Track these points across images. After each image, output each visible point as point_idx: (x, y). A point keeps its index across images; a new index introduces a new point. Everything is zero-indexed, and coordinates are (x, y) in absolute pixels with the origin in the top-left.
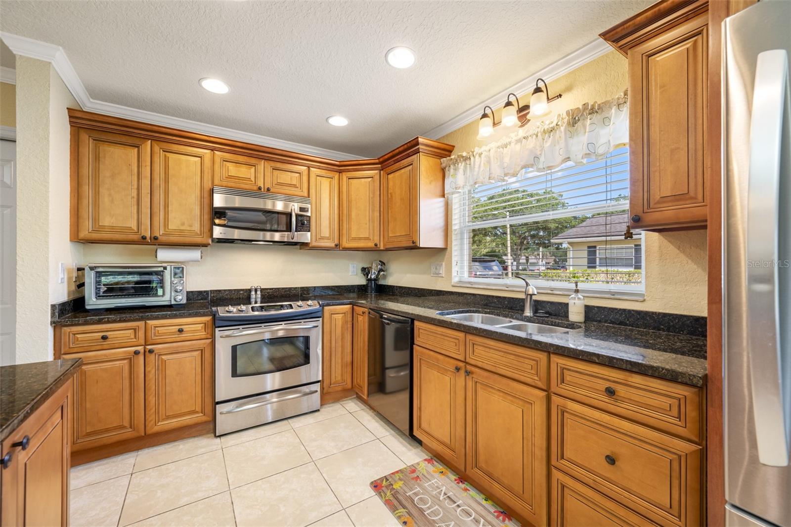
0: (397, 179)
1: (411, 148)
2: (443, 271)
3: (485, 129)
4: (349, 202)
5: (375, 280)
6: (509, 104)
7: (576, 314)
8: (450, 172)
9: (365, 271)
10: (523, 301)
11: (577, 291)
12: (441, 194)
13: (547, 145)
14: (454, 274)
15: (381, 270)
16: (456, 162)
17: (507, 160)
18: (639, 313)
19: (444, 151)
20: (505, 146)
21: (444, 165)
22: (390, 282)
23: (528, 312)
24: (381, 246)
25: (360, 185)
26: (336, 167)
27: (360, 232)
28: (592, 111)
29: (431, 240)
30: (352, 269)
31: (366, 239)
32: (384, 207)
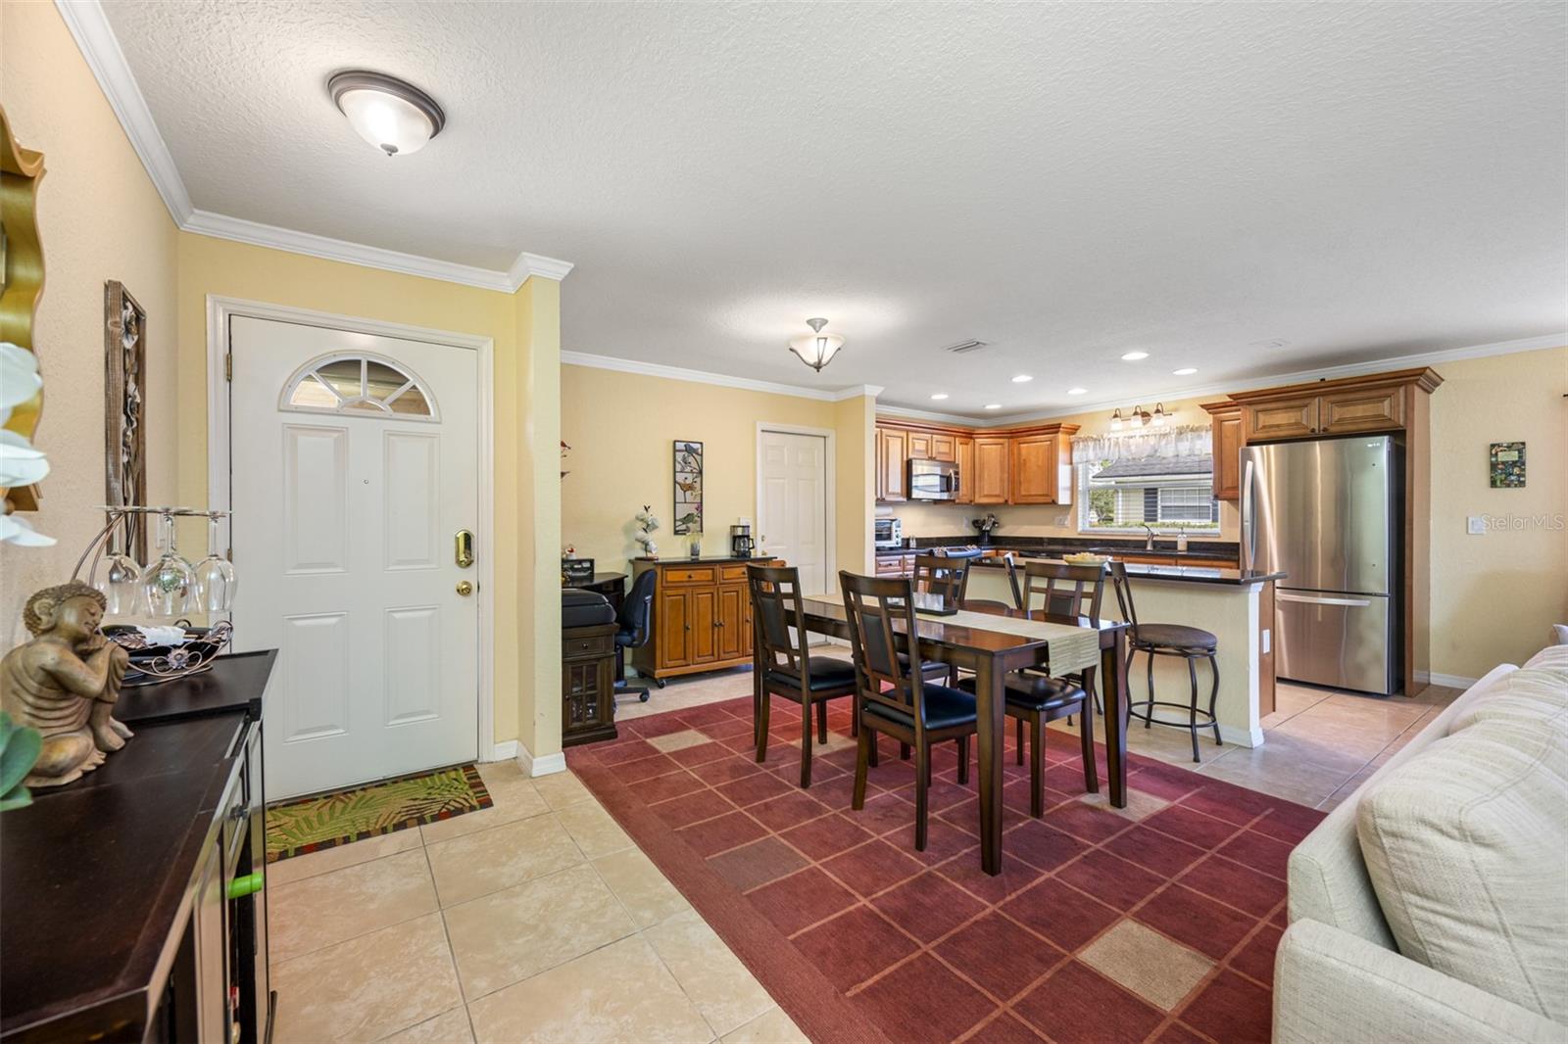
0: (1031, 449)
1: (1055, 428)
2: (1068, 523)
3: (1116, 425)
5: (988, 531)
6: (1136, 414)
7: (1182, 547)
8: (1079, 446)
9: (977, 524)
10: (1146, 541)
11: (1183, 533)
12: (1069, 462)
13: (1163, 443)
14: (1080, 524)
15: (995, 523)
16: (1085, 440)
17: (1133, 448)
18: (1216, 543)
19: (1074, 430)
20: (1132, 437)
21: (1072, 440)
22: (1001, 533)
23: (1149, 548)
24: (1010, 502)
25: (991, 450)
26: (969, 435)
27: (991, 488)
28: (1192, 430)
29: (1063, 498)
30: (965, 521)
31: (996, 496)
32: (1014, 471)
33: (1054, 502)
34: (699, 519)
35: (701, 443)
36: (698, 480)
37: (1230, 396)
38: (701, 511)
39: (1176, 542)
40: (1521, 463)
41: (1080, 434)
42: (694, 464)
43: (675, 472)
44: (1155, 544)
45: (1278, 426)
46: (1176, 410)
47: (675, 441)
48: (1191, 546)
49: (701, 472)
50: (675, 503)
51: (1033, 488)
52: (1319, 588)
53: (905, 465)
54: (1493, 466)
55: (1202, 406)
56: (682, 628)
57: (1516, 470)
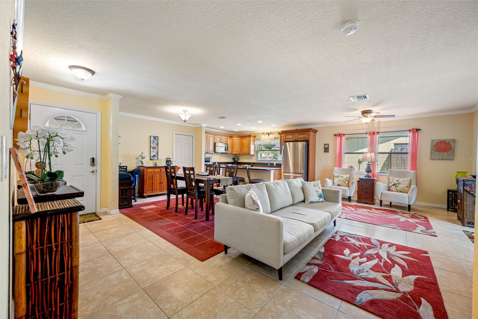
0: (245, 141)
1: (250, 136)
2: (253, 159)
3: (263, 136)
4: (234, 144)
5: (236, 161)
6: (267, 134)
7: (275, 165)
8: (256, 141)
9: (234, 159)
10: (268, 163)
12: (254, 144)
13: (272, 141)
15: (238, 159)
16: (257, 139)
17: (266, 142)
19: (255, 137)
20: (266, 139)
21: (254, 139)
22: (240, 161)
23: (269, 165)
24: (241, 154)
25: (236, 140)
26: (231, 137)
27: (236, 151)
28: (277, 138)
29: (252, 153)
30: (231, 158)
31: (238, 152)
32: (242, 146)
33: (250, 154)
34: (157, 156)
35: (158, 137)
36: (157, 146)
37: (281, 131)
38: (158, 154)
39: (274, 164)
40: (328, 148)
41: (256, 138)
42: (156, 142)
43: (150, 144)
44: (270, 164)
45: (289, 138)
46: (275, 133)
47: (150, 136)
48: (277, 164)
49: (158, 144)
50: (150, 152)
51: (245, 151)
52: (292, 172)
53: (214, 144)
54: (325, 148)
55: (278, 133)
56: (152, 183)
57: (328, 149)
